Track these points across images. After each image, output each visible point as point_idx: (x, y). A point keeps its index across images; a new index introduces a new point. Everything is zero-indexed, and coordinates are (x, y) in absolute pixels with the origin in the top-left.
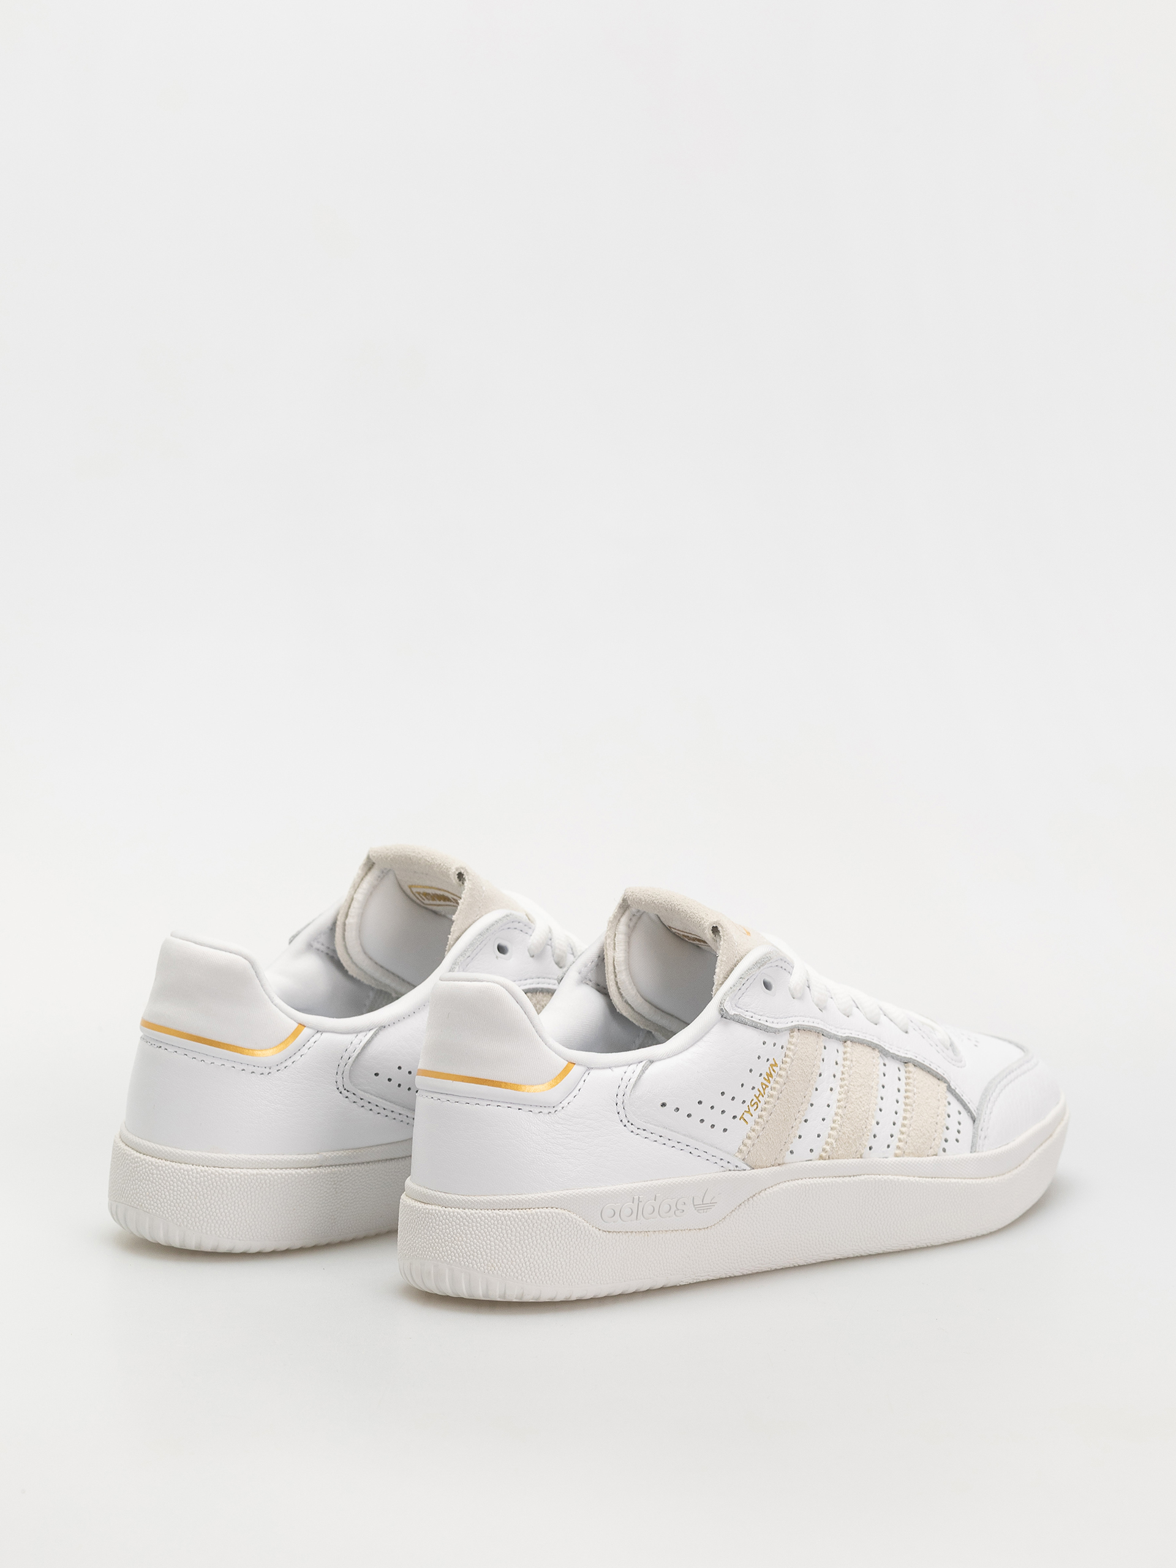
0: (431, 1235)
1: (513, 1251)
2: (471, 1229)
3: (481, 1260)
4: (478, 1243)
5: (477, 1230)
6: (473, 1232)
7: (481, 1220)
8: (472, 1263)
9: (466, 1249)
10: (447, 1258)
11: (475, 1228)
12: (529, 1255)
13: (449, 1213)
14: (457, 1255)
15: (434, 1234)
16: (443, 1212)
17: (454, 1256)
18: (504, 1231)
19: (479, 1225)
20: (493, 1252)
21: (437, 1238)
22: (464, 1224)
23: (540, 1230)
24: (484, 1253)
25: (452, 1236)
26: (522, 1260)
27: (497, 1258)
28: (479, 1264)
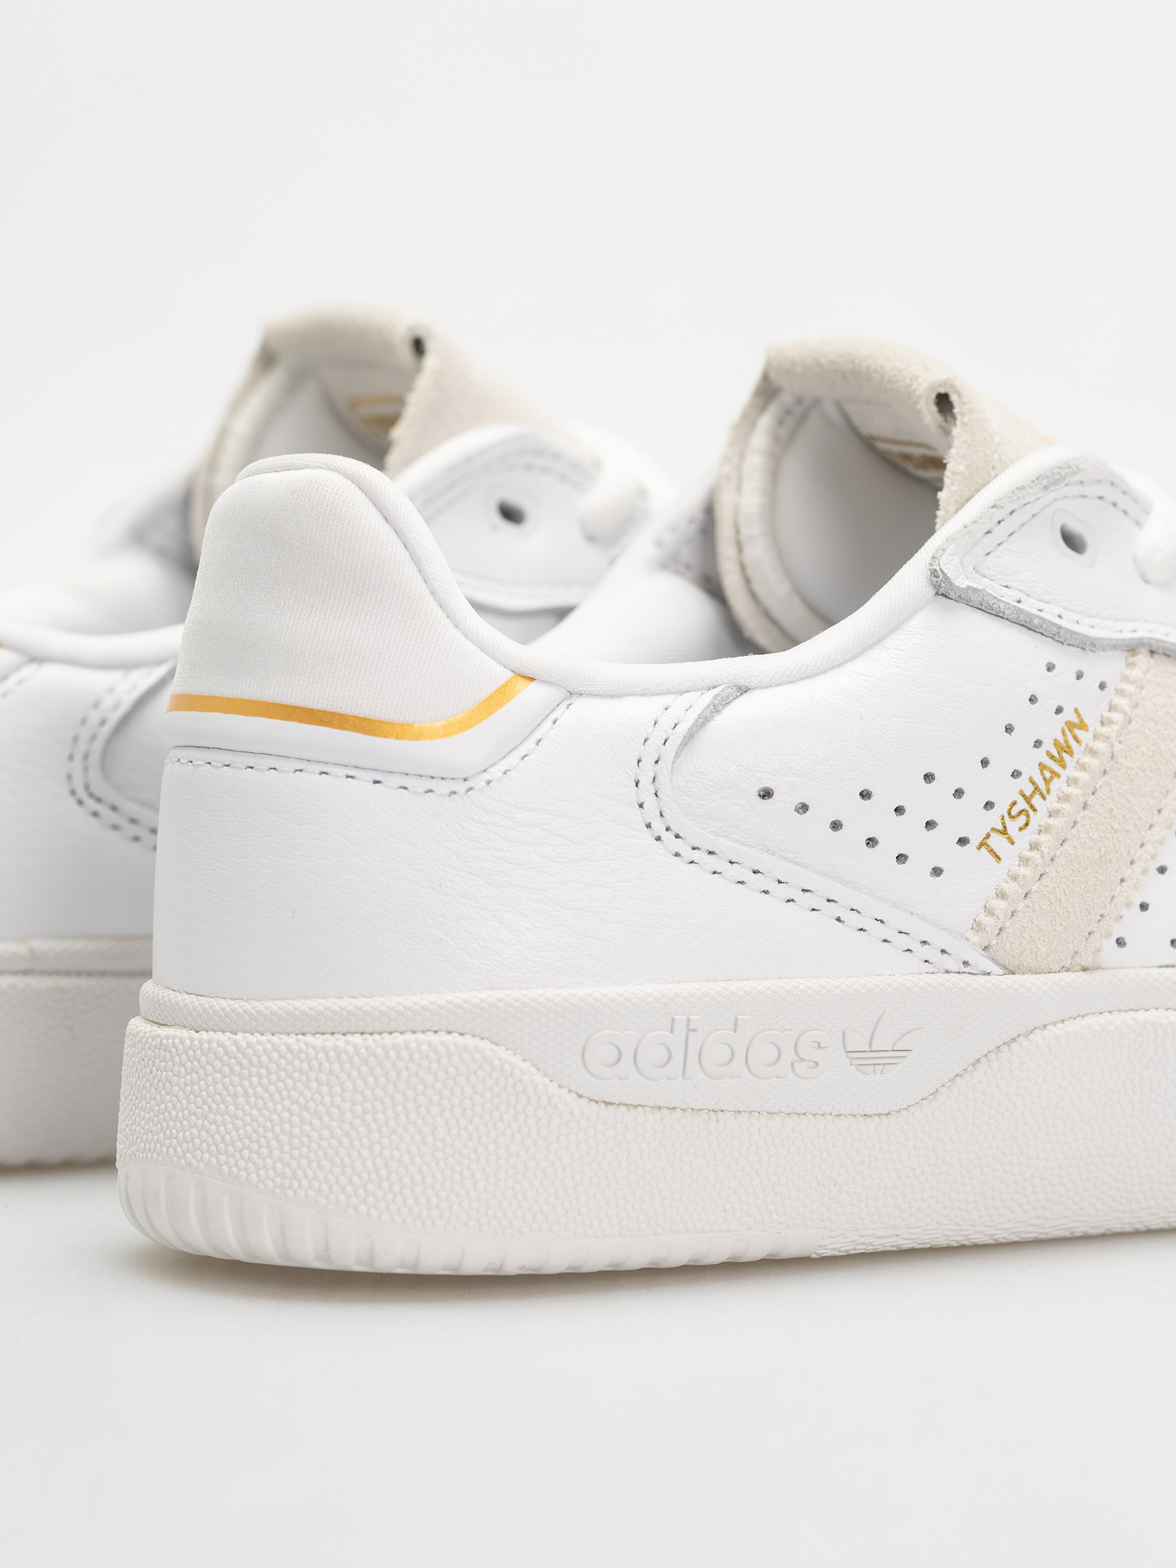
0: (163, 1101)
1: (345, 1140)
2: (246, 1083)
3: (269, 1161)
4: (261, 1119)
5: (260, 1085)
6: (250, 1091)
7: (271, 1060)
8: (245, 1169)
9: (234, 1134)
10: (194, 1157)
11: (255, 1080)
12: (387, 1152)
13: (201, 1043)
14: (213, 1148)
15: (168, 1097)
16: (188, 1042)
17: (209, 1151)
18: (325, 1089)
19: (264, 1072)
20: (296, 1141)
21: (174, 1107)
22: (231, 1070)
23: (415, 1089)
24: (274, 1143)
25: (205, 1103)
26: (369, 1163)
27: (307, 1158)
28: (262, 1172)
